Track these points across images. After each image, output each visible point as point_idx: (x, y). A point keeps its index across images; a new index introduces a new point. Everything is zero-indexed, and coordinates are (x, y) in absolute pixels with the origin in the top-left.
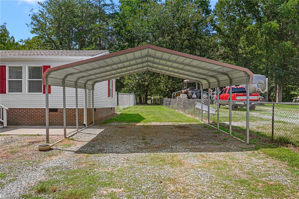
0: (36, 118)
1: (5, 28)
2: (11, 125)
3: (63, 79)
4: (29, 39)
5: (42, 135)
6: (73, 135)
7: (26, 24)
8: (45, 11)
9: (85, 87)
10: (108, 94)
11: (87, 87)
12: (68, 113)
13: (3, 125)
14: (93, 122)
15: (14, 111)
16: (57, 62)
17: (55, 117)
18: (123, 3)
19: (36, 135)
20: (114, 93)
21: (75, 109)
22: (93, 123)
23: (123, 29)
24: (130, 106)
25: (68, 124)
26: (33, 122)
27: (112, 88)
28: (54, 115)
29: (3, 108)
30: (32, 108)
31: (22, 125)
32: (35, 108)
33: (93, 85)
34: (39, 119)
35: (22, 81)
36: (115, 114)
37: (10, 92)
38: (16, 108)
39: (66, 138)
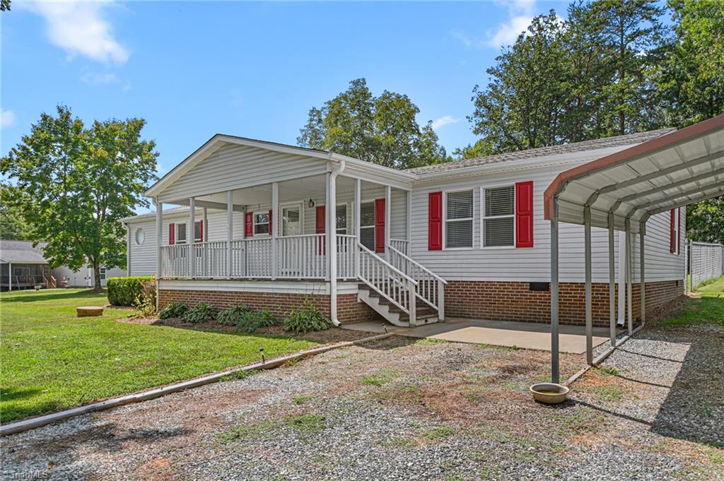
0: (501, 304)
1: (431, 130)
2: (451, 317)
3: (584, 206)
4: (469, 146)
5: (525, 349)
6: (607, 357)
7: (467, 117)
8: (501, 83)
9: (626, 227)
10: (670, 245)
11: (631, 226)
12: (575, 293)
13: (438, 316)
14: (643, 318)
15: (457, 287)
16: (548, 171)
17: (543, 302)
18: (688, 15)
19: (510, 348)
20: (684, 240)
21: (584, 284)
22: (643, 323)
23: (688, 80)
24: (715, 277)
25: (576, 321)
26: (494, 313)
27: (679, 229)
28: (541, 299)
29: (437, 281)
30: (492, 282)
31: (471, 318)
32: (498, 282)
33: (643, 222)
34: (506, 307)
35: (472, 221)
36: (683, 296)
37: (448, 246)
38: (459, 282)
39: (592, 365)
